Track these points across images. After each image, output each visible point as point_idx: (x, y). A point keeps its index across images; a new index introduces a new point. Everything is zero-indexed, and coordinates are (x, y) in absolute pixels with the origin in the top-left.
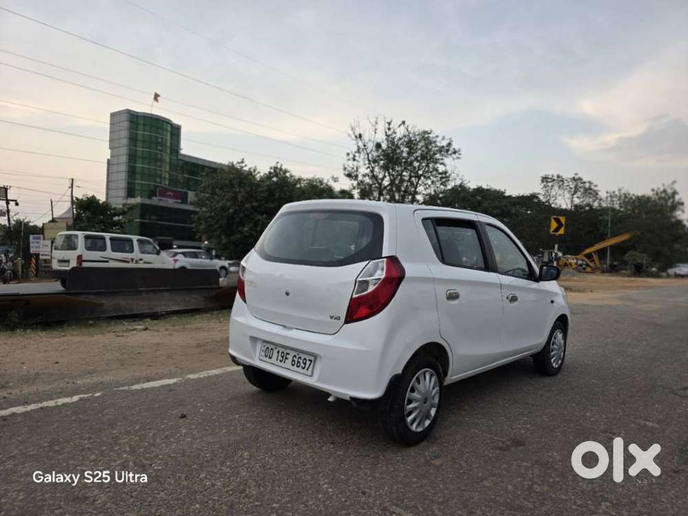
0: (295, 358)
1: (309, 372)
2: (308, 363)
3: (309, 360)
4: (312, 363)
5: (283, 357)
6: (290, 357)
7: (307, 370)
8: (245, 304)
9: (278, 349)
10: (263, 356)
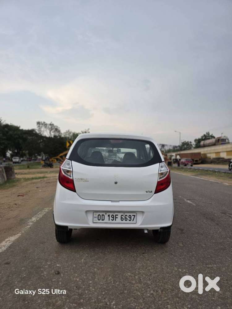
0: (122, 217)
1: (135, 221)
2: (133, 217)
3: (133, 215)
4: (136, 217)
5: (113, 218)
6: (119, 217)
7: (133, 220)
8: (74, 192)
9: (108, 214)
10: (96, 220)
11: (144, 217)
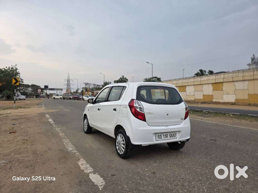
1: (176, 137)
2: (175, 135)
5: (166, 136)
6: (169, 135)
8: (145, 122)
9: (163, 134)
10: (157, 138)
11: (181, 134)
